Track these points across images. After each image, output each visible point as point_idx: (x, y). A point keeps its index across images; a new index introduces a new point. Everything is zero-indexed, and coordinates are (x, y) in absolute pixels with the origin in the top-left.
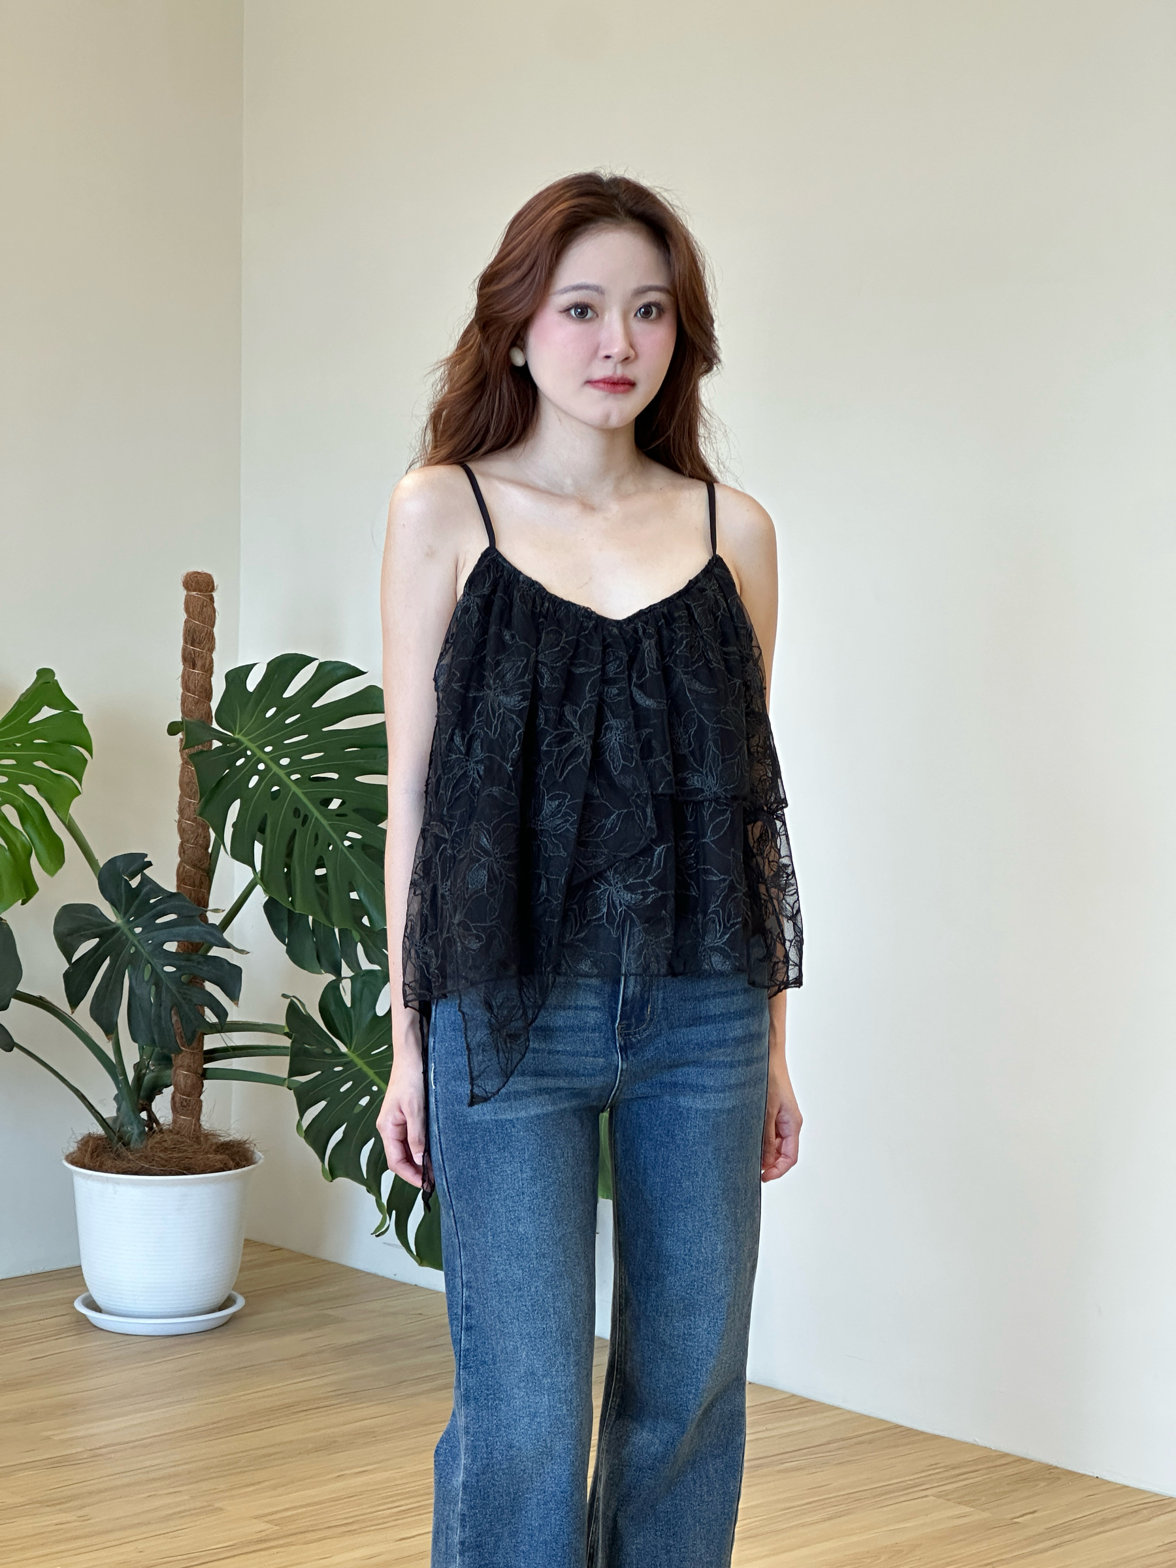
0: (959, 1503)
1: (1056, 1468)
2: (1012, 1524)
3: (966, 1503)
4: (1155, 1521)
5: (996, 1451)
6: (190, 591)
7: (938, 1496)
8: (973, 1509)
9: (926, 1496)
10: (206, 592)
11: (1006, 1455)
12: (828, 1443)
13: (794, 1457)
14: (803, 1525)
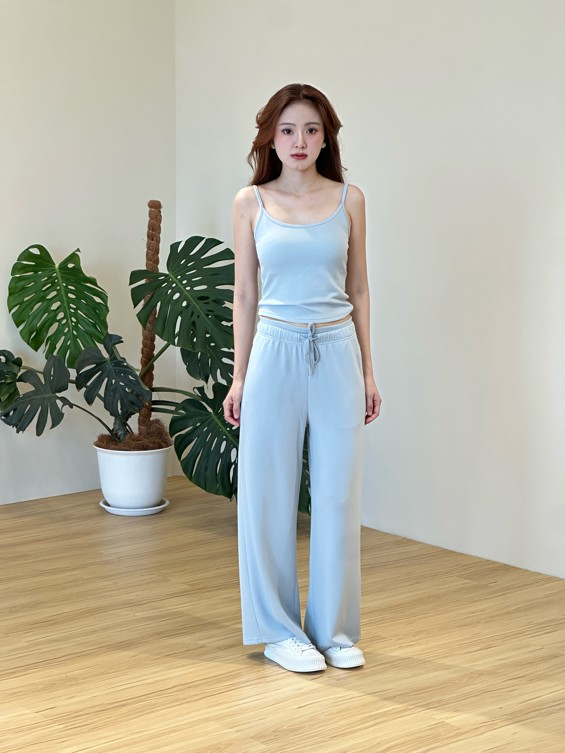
0: (466, 579)
1: (508, 565)
2: (486, 586)
3: (469, 579)
4: (545, 585)
5: (484, 559)
6: (152, 208)
7: (458, 576)
8: (470, 581)
9: (453, 576)
10: (158, 209)
11: (488, 560)
12: (417, 556)
13: (401, 562)
14: (401, 587)
